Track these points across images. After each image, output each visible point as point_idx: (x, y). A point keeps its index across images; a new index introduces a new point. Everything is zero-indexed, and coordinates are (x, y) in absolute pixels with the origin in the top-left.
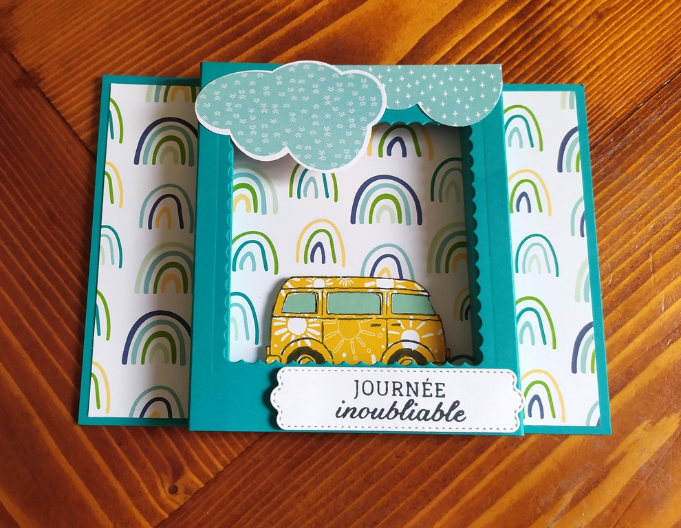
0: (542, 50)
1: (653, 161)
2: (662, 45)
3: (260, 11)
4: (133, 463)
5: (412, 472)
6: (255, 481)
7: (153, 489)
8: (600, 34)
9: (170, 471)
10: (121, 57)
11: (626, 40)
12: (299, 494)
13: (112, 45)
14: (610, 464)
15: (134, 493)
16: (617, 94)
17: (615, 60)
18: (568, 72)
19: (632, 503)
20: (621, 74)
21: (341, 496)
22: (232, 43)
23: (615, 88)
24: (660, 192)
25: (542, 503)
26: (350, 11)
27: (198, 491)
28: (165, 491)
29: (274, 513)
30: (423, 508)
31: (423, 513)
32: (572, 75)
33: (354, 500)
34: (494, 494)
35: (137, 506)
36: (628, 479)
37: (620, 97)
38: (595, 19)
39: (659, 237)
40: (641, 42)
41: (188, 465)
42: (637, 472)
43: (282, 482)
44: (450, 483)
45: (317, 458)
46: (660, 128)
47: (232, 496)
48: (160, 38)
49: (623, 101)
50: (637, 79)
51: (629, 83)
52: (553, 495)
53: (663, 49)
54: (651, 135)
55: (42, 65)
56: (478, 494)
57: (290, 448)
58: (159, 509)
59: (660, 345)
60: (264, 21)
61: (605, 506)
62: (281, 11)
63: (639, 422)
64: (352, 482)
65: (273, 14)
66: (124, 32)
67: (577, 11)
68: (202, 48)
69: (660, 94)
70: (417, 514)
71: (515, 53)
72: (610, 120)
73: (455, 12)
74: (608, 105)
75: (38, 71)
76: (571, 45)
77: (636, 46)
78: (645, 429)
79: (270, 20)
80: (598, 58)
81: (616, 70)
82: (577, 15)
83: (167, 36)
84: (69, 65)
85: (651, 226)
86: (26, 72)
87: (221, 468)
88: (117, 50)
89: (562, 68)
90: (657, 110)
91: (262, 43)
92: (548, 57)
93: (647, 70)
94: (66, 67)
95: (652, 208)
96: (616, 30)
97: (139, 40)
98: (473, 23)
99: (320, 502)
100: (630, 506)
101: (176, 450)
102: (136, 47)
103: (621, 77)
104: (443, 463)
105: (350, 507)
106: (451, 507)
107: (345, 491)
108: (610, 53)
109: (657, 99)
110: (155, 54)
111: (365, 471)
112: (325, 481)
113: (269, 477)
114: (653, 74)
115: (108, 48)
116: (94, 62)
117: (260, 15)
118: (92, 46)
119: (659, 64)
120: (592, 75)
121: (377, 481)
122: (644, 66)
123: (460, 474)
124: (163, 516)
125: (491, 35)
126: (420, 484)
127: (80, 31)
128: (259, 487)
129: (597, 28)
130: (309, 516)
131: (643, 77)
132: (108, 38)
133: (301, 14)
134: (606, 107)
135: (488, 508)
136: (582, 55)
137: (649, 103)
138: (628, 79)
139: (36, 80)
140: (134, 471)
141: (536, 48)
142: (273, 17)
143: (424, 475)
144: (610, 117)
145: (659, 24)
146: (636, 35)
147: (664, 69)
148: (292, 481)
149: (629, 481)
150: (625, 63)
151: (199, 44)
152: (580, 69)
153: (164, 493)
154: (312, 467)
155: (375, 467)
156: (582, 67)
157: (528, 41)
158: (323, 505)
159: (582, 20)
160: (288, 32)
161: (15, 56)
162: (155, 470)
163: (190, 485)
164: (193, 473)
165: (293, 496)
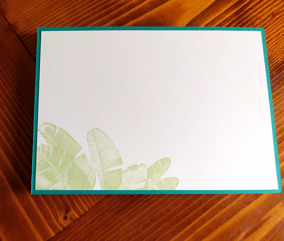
3: (118, 3)
4: (48, 205)
5: (173, 218)
6: (102, 217)
7: (56, 217)
8: (273, 24)
9: (64, 209)
10: (53, 21)
12: (121, 224)
13: (50, 15)
14: (263, 221)
15: (48, 218)
16: (279, 52)
17: (279, 36)
19: (272, 239)
21: (140, 226)
22: (104, 17)
23: (278, 49)
25: (231, 236)
26: (159, 6)
27: (76, 219)
28: (61, 218)
29: (110, 232)
31: (176, 237)
33: (146, 228)
34: (209, 231)
35: (48, 224)
36: (271, 228)
37: (280, 54)
38: (272, 17)
41: (73, 207)
42: (275, 225)
43: (114, 218)
44: (190, 224)
45: (131, 208)
47: (91, 223)
48: (72, 13)
49: (281, 55)
52: (236, 233)
55: (18, 22)
56: (202, 230)
57: (119, 203)
58: (59, 226)
60: (119, 8)
61: (259, 240)
62: (128, 4)
63: (277, 203)
64: (145, 220)
65: (123, 5)
66: (56, 9)
67: (263, 12)
68: (91, 18)
70: (174, 237)
72: (275, 64)
73: (207, 9)
74: (274, 57)
75: (16, 25)
78: (280, 206)
79: (122, 8)
80: (272, 35)
81: (280, 41)
82: (263, 14)
83: (75, 12)
84: (30, 23)
86: (10, 25)
87: (87, 209)
88: (52, 17)
91: (118, 18)
94: (28, 23)
96: (281, 22)
97: (62, 13)
98: (215, 15)
99: (130, 228)
101: (68, 200)
102: (60, 16)
103: (282, 44)
104: (187, 215)
105: (144, 231)
106: (190, 235)
107: (142, 224)
108: (277, 33)
110: (69, 20)
111: (152, 216)
112: (133, 219)
113: (108, 216)
115: (48, 16)
117: (118, 5)
118: (41, 14)
121: (157, 221)
123: (194, 220)
124: (60, 229)
125: (223, 21)
126: (176, 224)
127: (36, 8)
128: (104, 220)
129: (272, 21)
130: (125, 234)
132: (48, 11)
133: (136, 6)
134: (273, 58)
135: (206, 236)
139: (14, 29)
140: (48, 208)
142: (124, 6)
143: (178, 220)
144: (275, 62)
148: (118, 218)
149: (271, 229)
151: (89, 17)
153: (61, 219)
154: (128, 212)
155: (156, 214)
157: (240, 25)
158: (132, 230)
159: (266, 17)
160: (130, 14)
161: (6, 17)
162: (58, 208)
163: (73, 216)
164: (75, 211)
165: (119, 225)
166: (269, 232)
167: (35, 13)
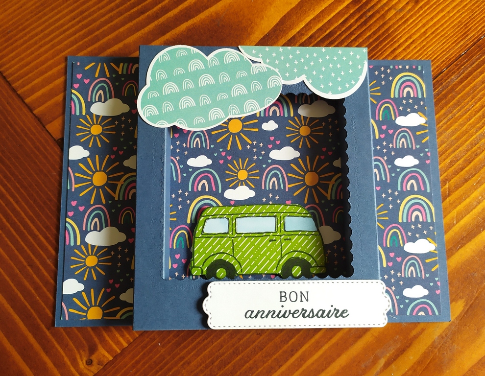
0: (372, 27)
1: (452, 112)
2: (461, 25)
4: (59, 343)
5: (268, 345)
6: (151, 354)
7: (74, 362)
8: (416, 15)
9: (87, 348)
10: (50, 29)
11: (435, 20)
12: (184, 364)
13: (43, 19)
14: (413, 338)
15: (59, 365)
17: (426, 36)
18: (391, 45)
19: (428, 365)
20: (431, 46)
21: (216, 364)
22: (137, 20)
23: (426, 57)
24: (456, 135)
25: (363, 367)
27: (108, 363)
28: (83, 363)
30: (276, 372)
32: (394, 47)
33: (225, 367)
34: (328, 360)
36: (426, 348)
38: (413, 4)
39: (454, 169)
40: (446, 22)
41: (101, 343)
42: (432, 343)
43: (172, 355)
44: (296, 352)
46: (457, 87)
47: (133, 366)
48: (81, 15)
50: (443, 50)
51: (436, 53)
52: (371, 360)
53: (462, 28)
54: (451, 93)
56: (316, 361)
59: (452, 249)
60: (162, 2)
61: (408, 368)
64: (223, 354)
66: (53, 10)
68: (114, 22)
69: (459, 61)
71: (352, 29)
76: (394, 24)
77: (443, 25)
81: (427, 43)
83: (86, 13)
84: (9, 35)
85: (448, 161)
87: (125, 345)
88: (47, 23)
89: (387, 42)
90: (456, 74)
91: (160, 20)
92: (376, 33)
93: (450, 43)
94: (7, 37)
95: (450, 148)
96: (428, 12)
97: (64, 16)
98: (321, 6)
99: (199, 369)
100: (426, 368)
103: (431, 48)
105: (222, 372)
106: (296, 371)
107: (219, 360)
108: (423, 30)
109: (456, 65)
110: (77, 27)
111: (233, 346)
112: (204, 353)
113: (162, 351)
114: (454, 46)
115: (40, 21)
116: (29, 32)
118: (27, 20)
119: (458, 38)
120: (408, 47)
121: (242, 352)
122: (448, 40)
123: (303, 346)
125: (334, 16)
126: (274, 354)
127: (18, 9)
128: (155, 359)
129: (414, 11)
131: (447, 49)
132: (40, 14)
135: (323, 370)
136: (402, 31)
137: (450, 68)
138: (436, 50)
140: (59, 348)
141: (367, 26)
143: (277, 347)
145: (460, 8)
146: (442, 17)
147: (462, 43)
148: (179, 354)
150: (434, 38)
151: (111, 19)
152: (400, 43)
153: (82, 365)
154: (194, 343)
155: (241, 342)
156: (402, 41)
157: (362, 20)
158: (202, 371)
159: (403, 5)
162: (76, 348)
163: (102, 359)
164: (105, 349)
165: (179, 365)
166: (422, 354)
167: (17, 18)
